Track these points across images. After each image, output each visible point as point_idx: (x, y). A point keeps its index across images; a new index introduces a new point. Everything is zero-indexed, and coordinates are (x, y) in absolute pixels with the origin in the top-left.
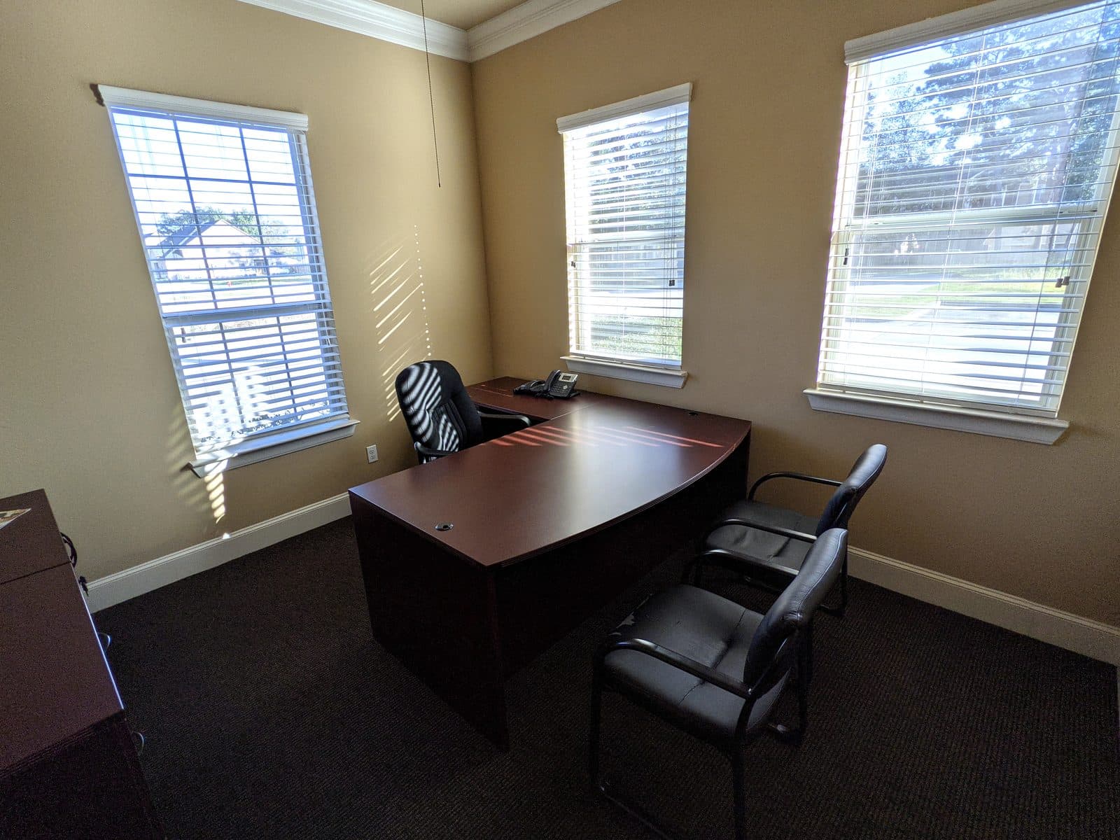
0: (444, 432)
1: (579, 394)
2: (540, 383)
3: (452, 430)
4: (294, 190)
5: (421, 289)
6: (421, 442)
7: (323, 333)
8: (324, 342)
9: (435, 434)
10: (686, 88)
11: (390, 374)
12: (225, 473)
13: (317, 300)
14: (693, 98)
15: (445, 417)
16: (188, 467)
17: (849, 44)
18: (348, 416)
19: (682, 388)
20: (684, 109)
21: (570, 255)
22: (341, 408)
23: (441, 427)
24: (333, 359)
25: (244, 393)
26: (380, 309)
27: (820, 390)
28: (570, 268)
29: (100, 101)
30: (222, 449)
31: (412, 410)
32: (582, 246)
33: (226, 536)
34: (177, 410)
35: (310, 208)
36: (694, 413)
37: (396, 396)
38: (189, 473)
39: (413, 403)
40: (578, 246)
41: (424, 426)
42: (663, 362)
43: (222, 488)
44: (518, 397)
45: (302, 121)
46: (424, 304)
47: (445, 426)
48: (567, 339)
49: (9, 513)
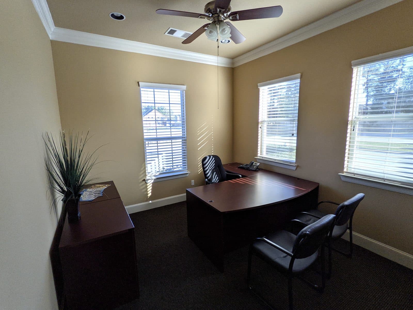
0: (214, 177)
1: (259, 170)
2: (247, 165)
3: (217, 177)
4: (180, 105)
5: (212, 134)
6: (207, 179)
7: (183, 145)
8: (183, 148)
9: (212, 177)
10: (299, 75)
11: (200, 159)
12: (153, 183)
13: (183, 136)
14: (301, 77)
15: (215, 173)
16: (144, 180)
17: (352, 62)
18: (187, 170)
19: (296, 170)
20: (298, 81)
21: (260, 125)
22: (185, 168)
23: (214, 175)
24: (185, 153)
25: (161, 161)
26: (199, 139)
27: (345, 174)
28: (259, 129)
29: (139, 86)
30: (153, 176)
31: (206, 169)
32: (264, 122)
33: (150, 202)
34: (144, 164)
35: (184, 110)
36: (298, 179)
37: (202, 166)
38: (144, 182)
39: (206, 167)
40: (263, 122)
41: (209, 174)
42: (289, 161)
43: (151, 188)
44: (239, 169)
45: (184, 87)
46: (212, 138)
47: (215, 176)
48: (257, 151)
49: (106, 185)
